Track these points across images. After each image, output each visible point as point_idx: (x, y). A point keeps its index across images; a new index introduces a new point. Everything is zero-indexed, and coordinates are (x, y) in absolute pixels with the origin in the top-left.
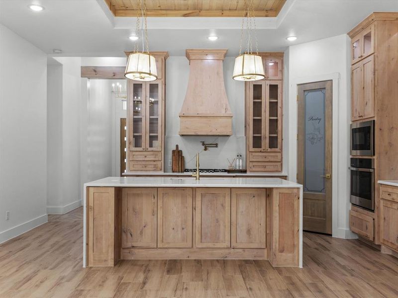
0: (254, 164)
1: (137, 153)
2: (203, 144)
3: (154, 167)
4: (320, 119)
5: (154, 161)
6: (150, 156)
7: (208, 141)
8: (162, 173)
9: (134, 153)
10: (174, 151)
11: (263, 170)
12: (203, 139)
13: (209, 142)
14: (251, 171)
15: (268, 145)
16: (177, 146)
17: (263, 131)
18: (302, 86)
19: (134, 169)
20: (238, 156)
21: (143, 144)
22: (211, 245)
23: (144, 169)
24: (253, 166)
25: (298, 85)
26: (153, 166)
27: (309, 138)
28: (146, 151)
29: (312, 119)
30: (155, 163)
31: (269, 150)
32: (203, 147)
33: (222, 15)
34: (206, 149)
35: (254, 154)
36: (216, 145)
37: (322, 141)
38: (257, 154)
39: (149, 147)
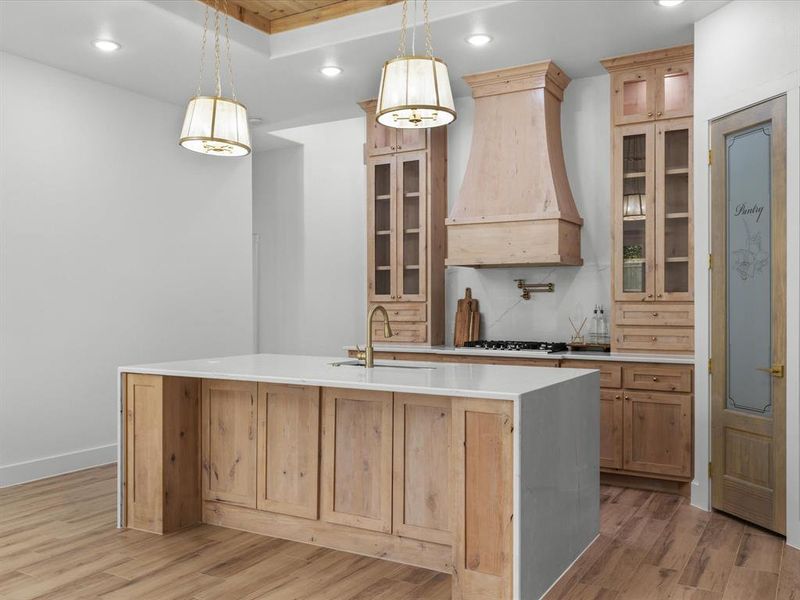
0: (627, 331)
2: (521, 286)
3: (413, 336)
4: (761, 210)
5: (414, 323)
6: (405, 313)
7: (534, 278)
8: (427, 348)
10: (461, 302)
11: (648, 345)
12: (519, 274)
13: (535, 281)
14: (620, 350)
15: (661, 284)
16: (468, 290)
17: (649, 250)
18: (721, 122)
19: (378, 338)
20: (596, 312)
21: (393, 288)
22: (351, 519)
23: (395, 338)
24: (625, 336)
25: (714, 121)
26: (410, 333)
27: (737, 262)
28: (397, 302)
29: (743, 210)
30: (413, 327)
31: (666, 296)
32: (520, 292)
34: (526, 296)
35: (626, 307)
36: (550, 288)
37: (766, 269)
38: (634, 307)
39: (404, 293)
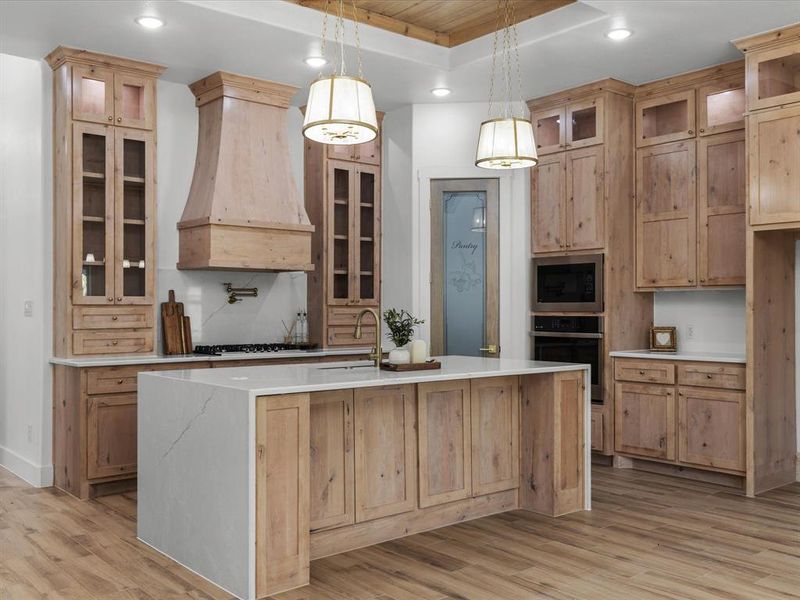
0: (338, 330)
1: (93, 311)
2: (228, 288)
3: (136, 345)
4: (475, 247)
5: (135, 330)
6: (126, 318)
7: (239, 282)
8: (154, 358)
9: (85, 310)
11: (349, 341)
12: (228, 278)
13: (239, 285)
14: (330, 346)
15: (358, 293)
16: (172, 293)
17: (350, 265)
18: (440, 182)
19: (86, 351)
20: (299, 314)
21: (109, 288)
23: (112, 349)
24: (335, 334)
25: (431, 180)
26: (132, 342)
27: (454, 280)
28: (115, 305)
29: (459, 245)
30: (138, 334)
31: (362, 302)
32: (226, 296)
33: (368, 21)
34: (232, 300)
35: (337, 310)
36: (254, 292)
37: (480, 286)
38: (341, 310)
39: (125, 295)
